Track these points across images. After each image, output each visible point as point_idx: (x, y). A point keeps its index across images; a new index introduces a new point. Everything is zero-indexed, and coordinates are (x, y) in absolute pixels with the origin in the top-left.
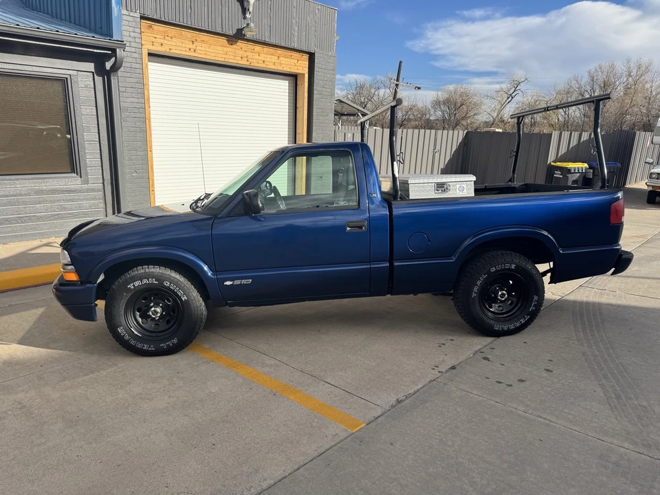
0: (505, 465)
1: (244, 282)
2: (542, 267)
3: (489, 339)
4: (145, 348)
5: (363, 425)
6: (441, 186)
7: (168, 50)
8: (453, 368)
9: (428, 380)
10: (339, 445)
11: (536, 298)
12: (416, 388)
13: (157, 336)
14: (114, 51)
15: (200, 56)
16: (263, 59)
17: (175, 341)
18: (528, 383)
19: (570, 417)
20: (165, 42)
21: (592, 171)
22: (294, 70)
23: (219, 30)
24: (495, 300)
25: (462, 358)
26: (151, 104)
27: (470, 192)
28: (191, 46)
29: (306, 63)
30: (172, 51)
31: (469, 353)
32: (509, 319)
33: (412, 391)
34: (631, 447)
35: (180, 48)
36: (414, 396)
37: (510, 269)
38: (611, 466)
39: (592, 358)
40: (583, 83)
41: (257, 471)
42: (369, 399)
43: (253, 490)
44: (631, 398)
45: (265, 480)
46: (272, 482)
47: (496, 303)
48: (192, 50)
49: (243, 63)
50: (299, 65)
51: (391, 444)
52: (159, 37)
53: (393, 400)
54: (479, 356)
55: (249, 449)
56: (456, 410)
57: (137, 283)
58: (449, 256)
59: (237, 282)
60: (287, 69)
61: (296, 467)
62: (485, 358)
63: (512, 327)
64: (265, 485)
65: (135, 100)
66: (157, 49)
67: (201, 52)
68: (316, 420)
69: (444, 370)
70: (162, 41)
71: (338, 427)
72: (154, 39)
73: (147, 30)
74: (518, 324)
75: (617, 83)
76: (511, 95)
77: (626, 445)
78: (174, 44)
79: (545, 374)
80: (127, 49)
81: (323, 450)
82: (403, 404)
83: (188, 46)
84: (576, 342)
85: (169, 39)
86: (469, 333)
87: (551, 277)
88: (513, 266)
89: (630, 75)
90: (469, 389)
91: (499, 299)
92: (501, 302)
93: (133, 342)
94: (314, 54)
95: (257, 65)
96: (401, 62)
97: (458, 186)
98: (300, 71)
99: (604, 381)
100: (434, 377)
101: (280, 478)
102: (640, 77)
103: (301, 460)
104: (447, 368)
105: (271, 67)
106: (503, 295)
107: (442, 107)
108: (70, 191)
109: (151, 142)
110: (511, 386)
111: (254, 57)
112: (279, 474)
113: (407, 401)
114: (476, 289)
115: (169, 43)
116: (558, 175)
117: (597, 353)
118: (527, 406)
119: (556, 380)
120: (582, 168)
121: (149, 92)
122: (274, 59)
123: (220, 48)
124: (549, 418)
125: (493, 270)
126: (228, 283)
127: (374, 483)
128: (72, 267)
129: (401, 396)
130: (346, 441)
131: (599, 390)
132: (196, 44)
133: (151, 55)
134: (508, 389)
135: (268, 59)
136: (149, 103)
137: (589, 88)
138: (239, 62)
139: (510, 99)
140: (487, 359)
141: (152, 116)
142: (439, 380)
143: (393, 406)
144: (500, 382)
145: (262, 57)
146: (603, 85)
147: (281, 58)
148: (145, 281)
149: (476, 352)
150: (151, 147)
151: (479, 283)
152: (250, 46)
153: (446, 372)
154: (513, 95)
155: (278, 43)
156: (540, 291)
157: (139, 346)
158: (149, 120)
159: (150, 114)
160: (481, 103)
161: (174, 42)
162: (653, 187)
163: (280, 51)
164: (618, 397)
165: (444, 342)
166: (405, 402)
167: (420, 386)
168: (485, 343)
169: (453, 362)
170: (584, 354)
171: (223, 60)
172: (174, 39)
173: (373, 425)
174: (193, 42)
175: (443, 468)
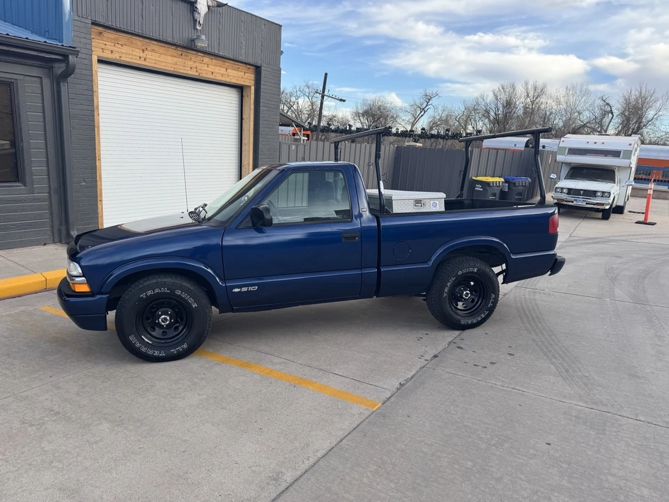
0: (500, 425)
1: (251, 289)
2: (497, 270)
3: (457, 333)
4: (156, 354)
5: (380, 404)
6: (418, 202)
7: (118, 58)
8: (436, 356)
9: (419, 367)
10: (367, 420)
11: (493, 296)
12: (412, 374)
13: (166, 343)
14: (66, 57)
15: (150, 65)
16: (212, 70)
17: (185, 346)
18: (498, 365)
19: (536, 387)
20: (116, 49)
21: (507, 185)
22: (241, 82)
23: (169, 40)
24: (460, 299)
25: (440, 348)
26: (100, 112)
27: (440, 207)
28: (141, 54)
29: (252, 76)
30: (122, 59)
31: (444, 344)
32: (472, 315)
33: (409, 377)
34: (585, 405)
35: (131, 56)
36: (413, 380)
37: (473, 272)
38: (574, 418)
39: (540, 343)
40: (488, 101)
41: (308, 445)
42: (377, 384)
43: (311, 460)
44: (576, 371)
45: (317, 451)
46: (324, 452)
47: (461, 301)
48: (142, 59)
49: (193, 73)
50: (247, 78)
51: (409, 416)
52: (109, 44)
53: (397, 385)
54: (453, 346)
55: (294, 430)
56: (450, 388)
57: (149, 293)
58: (425, 262)
59: (245, 289)
60: (234, 81)
61: (339, 439)
62: (458, 347)
63: (475, 321)
64: (319, 455)
65: (85, 107)
66: (107, 55)
67: (151, 61)
68: (340, 404)
69: (429, 359)
70: (113, 48)
71: (360, 407)
72: (104, 46)
73: (97, 37)
74: (479, 319)
75: (518, 103)
76: (423, 109)
77: (580, 404)
78: (125, 52)
79: (509, 357)
80: (80, 55)
81: (355, 425)
82: (405, 387)
83: (138, 55)
84: (526, 332)
85: (120, 46)
86: (439, 328)
87: (504, 279)
88: (476, 270)
89: (528, 96)
90: (454, 372)
91: (463, 298)
92: (465, 299)
93: (144, 349)
94: (261, 67)
95: (205, 76)
96: (326, 74)
97: (432, 202)
98: (247, 83)
99: (554, 360)
100: (422, 365)
101: (329, 448)
102: (537, 98)
103: (341, 434)
104: (431, 357)
105: (219, 78)
106: (467, 294)
107: (361, 118)
108: (15, 200)
109: (100, 151)
110: (486, 367)
111: (203, 68)
112: (327, 445)
113: (409, 383)
114: (446, 290)
115: (119, 50)
116: (479, 188)
117: (544, 339)
118: (503, 381)
119: (518, 361)
120: (499, 182)
121: (98, 99)
122: (223, 71)
123: (169, 58)
124: (521, 389)
125: (460, 273)
126: (236, 290)
127: (407, 445)
128: (84, 278)
129: (402, 380)
130: (371, 417)
131: (552, 366)
132: (146, 52)
133: (100, 61)
134: (484, 370)
135: (217, 71)
136: (98, 111)
137: (493, 106)
138: (189, 72)
139: (422, 113)
140: (461, 348)
141: (101, 124)
142: (428, 366)
143: (398, 389)
144: (477, 365)
145: (211, 68)
146: (505, 104)
147: (229, 70)
148: (157, 291)
149: (450, 343)
150: (99, 156)
151: (449, 284)
152: (200, 56)
153: (431, 360)
154: (426, 109)
155: (226, 55)
156: (495, 290)
157: (150, 352)
158: (98, 128)
159: (98, 122)
160: (397, 116)
161: (125, 49)
162: (558, 200)
163: (228, 63)
164: (567, 371)
165: (420, 336)
166: (407, 385)
167: (414, 373)
168: (455, 336)
169: (434, 352)
170: (534, 340)
171: (172, 69)
172: (125, 47)
173: (388, 403)
174: (143, 51)
175: (455, 430)
